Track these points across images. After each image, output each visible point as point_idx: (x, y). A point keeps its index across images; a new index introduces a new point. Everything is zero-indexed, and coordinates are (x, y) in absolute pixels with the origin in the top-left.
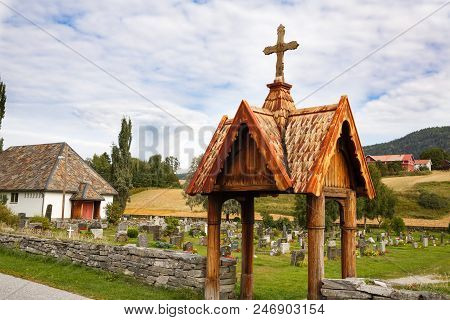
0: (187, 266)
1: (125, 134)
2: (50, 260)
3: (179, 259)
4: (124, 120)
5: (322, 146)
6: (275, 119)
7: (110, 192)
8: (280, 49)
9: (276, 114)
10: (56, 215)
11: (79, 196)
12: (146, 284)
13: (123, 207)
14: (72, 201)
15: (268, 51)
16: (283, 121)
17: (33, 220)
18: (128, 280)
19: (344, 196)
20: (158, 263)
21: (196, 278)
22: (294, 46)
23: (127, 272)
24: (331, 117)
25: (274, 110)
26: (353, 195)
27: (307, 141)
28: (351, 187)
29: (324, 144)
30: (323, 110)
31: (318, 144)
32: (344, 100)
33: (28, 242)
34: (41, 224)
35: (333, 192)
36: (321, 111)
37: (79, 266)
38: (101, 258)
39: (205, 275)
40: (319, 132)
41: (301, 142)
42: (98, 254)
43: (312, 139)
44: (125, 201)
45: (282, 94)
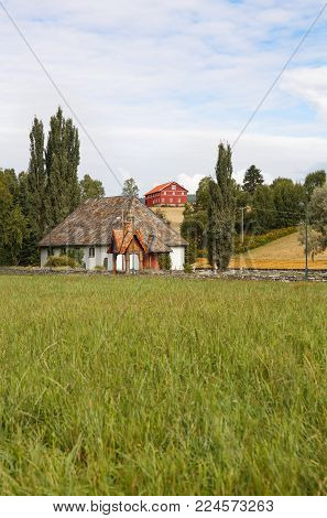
1: (223, 165)
4: (221, 147)
7: (180, 243)
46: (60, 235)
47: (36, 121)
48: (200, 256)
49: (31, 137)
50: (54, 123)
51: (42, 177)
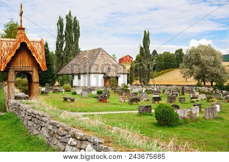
7: (125, 72)
14: (104, 78)
47: (60, 17)
48: (137, 79)
49: (58, 25)
50: (67, 17)
51: (63, 44)
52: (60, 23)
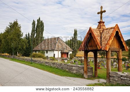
0: (80, 68)
1: (75, 34)
2: (51, 67)
3: (78, 67)
4: (75, 30)
5: (109, 38)
6: (100, 31)
7: (71, 50)
8: (101, 13)
9: (100, 30)
10: (56, 56)
11: (63, 52)
12: (71, 73)
13: (76, 54)
14: (61, 53)
15: (98, 13)
16: (101, 31)
17: (50, 58)
18: (67, 72)
19: (118, 50)
20: (74, 68)
21: (82, 71)
22: (105, 11)
23: (67, 70)
24: (113, 30)
25: (99, 29)
26: (121, 50)
27: (106, 37)
28: (121, 48)
29: (110, 37)
30: (112, 28)
31: (109, 37)
32: (117, 25)
33: (47, 63)
34: (52, 59)
35: (114, 49)
36: (111, 29)
37: (57, 68)
38: (61, 67)
39: (84, 71)
40: (110, 34)
41: (105, 37)
42: (61, 66)
43: (108, 36)
44: (76, 53)
45: (101, 24)
46: (38, 48)
47: (34, 21)
49: (32, 24)
50: (38, 21)
51: (35, 34)
52: (34, 23)
